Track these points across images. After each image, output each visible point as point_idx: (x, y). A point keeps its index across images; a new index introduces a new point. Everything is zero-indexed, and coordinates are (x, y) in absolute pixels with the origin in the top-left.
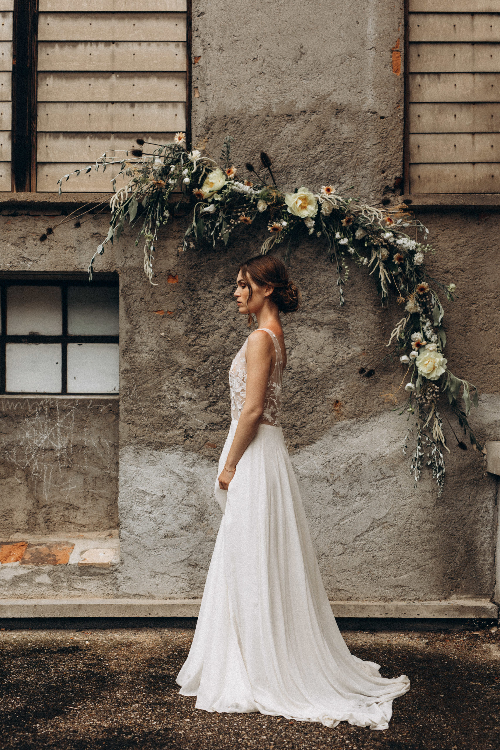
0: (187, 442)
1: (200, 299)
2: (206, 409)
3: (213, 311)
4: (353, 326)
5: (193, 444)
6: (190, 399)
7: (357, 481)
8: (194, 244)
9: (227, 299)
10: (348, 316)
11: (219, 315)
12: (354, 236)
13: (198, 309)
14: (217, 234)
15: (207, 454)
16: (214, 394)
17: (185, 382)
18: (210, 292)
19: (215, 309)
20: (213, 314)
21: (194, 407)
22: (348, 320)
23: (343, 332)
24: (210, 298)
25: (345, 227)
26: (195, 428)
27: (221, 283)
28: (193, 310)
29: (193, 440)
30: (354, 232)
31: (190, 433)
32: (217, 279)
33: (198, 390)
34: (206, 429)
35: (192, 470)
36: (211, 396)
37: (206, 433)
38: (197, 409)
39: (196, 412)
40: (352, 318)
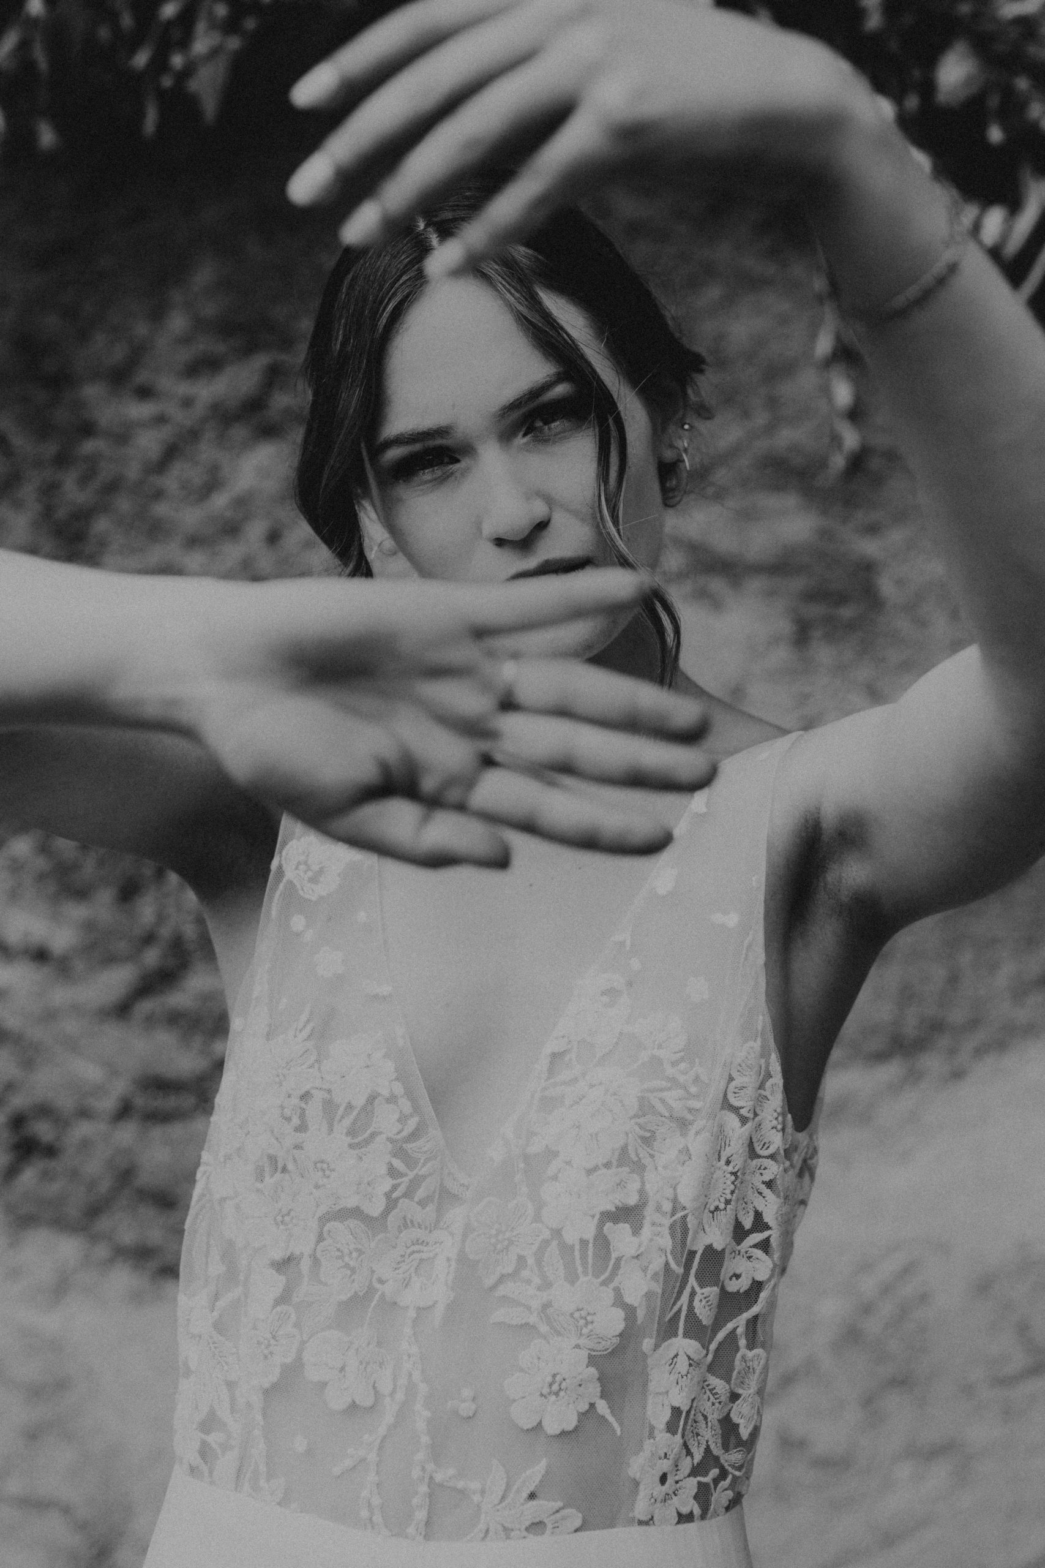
0: (28, 1176)
1: (88, 429)
2: (122, 1010)
3: (158, 494)
4: (900, 583)
5: (54, 1188)
6: (40, 955)
7: (901, 1382)
8: (60, 129)
9: (239, 432)
10: (873, 530)
11: (191, 517)
12: (928, 88)
13: (84, 480)
14: (159, 63)
15: (128, 1236)
16: (165, 932)
17: (16, 867)
18: (145, 393)
19: (171, 481)
20: (161, 509)
21: (61, 995)
22: (869, 548)
23: (847, 612)
24: (143, 424)
25: (876, 38)
26: (66, 1103)
27: (205, 345)
28: (50, 490)
29: (53, 1164)
30: (930, 60)
31: (43, 1130)
32: (178, 322)
33: (77, 912)
34: (124, 1111)
35: (50, 1322)
36: (149, 939)
37: (126, 1134)
38: (76, 1009)
39: (71, 1026)
40: (896, 536)
